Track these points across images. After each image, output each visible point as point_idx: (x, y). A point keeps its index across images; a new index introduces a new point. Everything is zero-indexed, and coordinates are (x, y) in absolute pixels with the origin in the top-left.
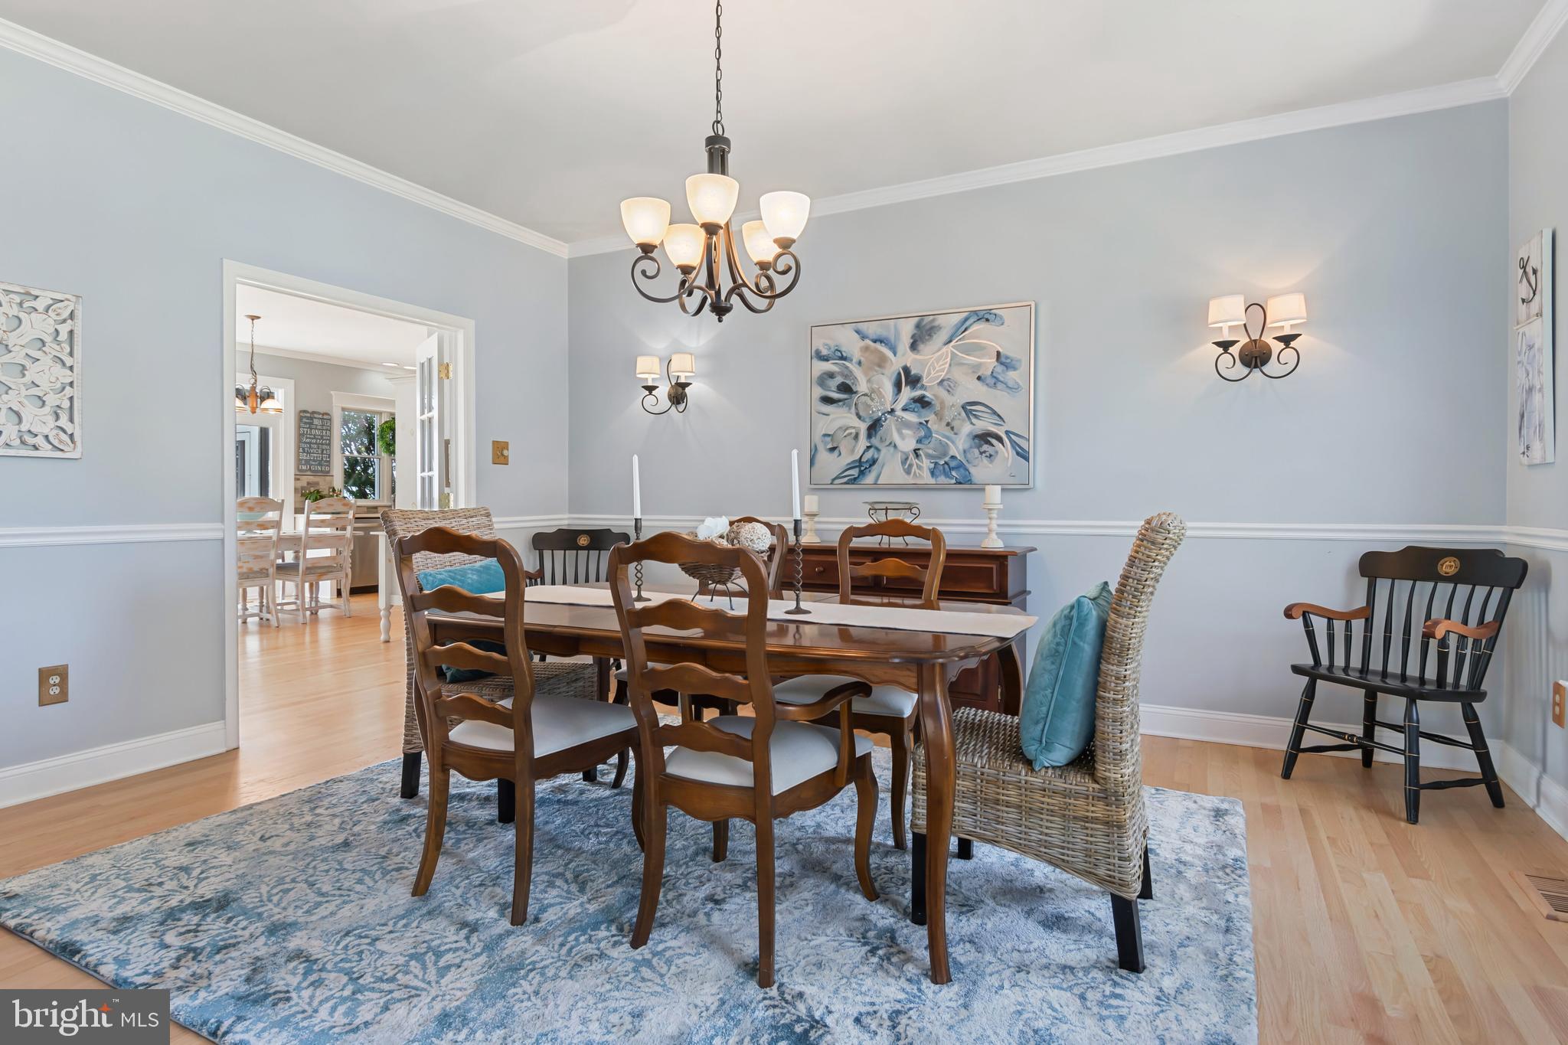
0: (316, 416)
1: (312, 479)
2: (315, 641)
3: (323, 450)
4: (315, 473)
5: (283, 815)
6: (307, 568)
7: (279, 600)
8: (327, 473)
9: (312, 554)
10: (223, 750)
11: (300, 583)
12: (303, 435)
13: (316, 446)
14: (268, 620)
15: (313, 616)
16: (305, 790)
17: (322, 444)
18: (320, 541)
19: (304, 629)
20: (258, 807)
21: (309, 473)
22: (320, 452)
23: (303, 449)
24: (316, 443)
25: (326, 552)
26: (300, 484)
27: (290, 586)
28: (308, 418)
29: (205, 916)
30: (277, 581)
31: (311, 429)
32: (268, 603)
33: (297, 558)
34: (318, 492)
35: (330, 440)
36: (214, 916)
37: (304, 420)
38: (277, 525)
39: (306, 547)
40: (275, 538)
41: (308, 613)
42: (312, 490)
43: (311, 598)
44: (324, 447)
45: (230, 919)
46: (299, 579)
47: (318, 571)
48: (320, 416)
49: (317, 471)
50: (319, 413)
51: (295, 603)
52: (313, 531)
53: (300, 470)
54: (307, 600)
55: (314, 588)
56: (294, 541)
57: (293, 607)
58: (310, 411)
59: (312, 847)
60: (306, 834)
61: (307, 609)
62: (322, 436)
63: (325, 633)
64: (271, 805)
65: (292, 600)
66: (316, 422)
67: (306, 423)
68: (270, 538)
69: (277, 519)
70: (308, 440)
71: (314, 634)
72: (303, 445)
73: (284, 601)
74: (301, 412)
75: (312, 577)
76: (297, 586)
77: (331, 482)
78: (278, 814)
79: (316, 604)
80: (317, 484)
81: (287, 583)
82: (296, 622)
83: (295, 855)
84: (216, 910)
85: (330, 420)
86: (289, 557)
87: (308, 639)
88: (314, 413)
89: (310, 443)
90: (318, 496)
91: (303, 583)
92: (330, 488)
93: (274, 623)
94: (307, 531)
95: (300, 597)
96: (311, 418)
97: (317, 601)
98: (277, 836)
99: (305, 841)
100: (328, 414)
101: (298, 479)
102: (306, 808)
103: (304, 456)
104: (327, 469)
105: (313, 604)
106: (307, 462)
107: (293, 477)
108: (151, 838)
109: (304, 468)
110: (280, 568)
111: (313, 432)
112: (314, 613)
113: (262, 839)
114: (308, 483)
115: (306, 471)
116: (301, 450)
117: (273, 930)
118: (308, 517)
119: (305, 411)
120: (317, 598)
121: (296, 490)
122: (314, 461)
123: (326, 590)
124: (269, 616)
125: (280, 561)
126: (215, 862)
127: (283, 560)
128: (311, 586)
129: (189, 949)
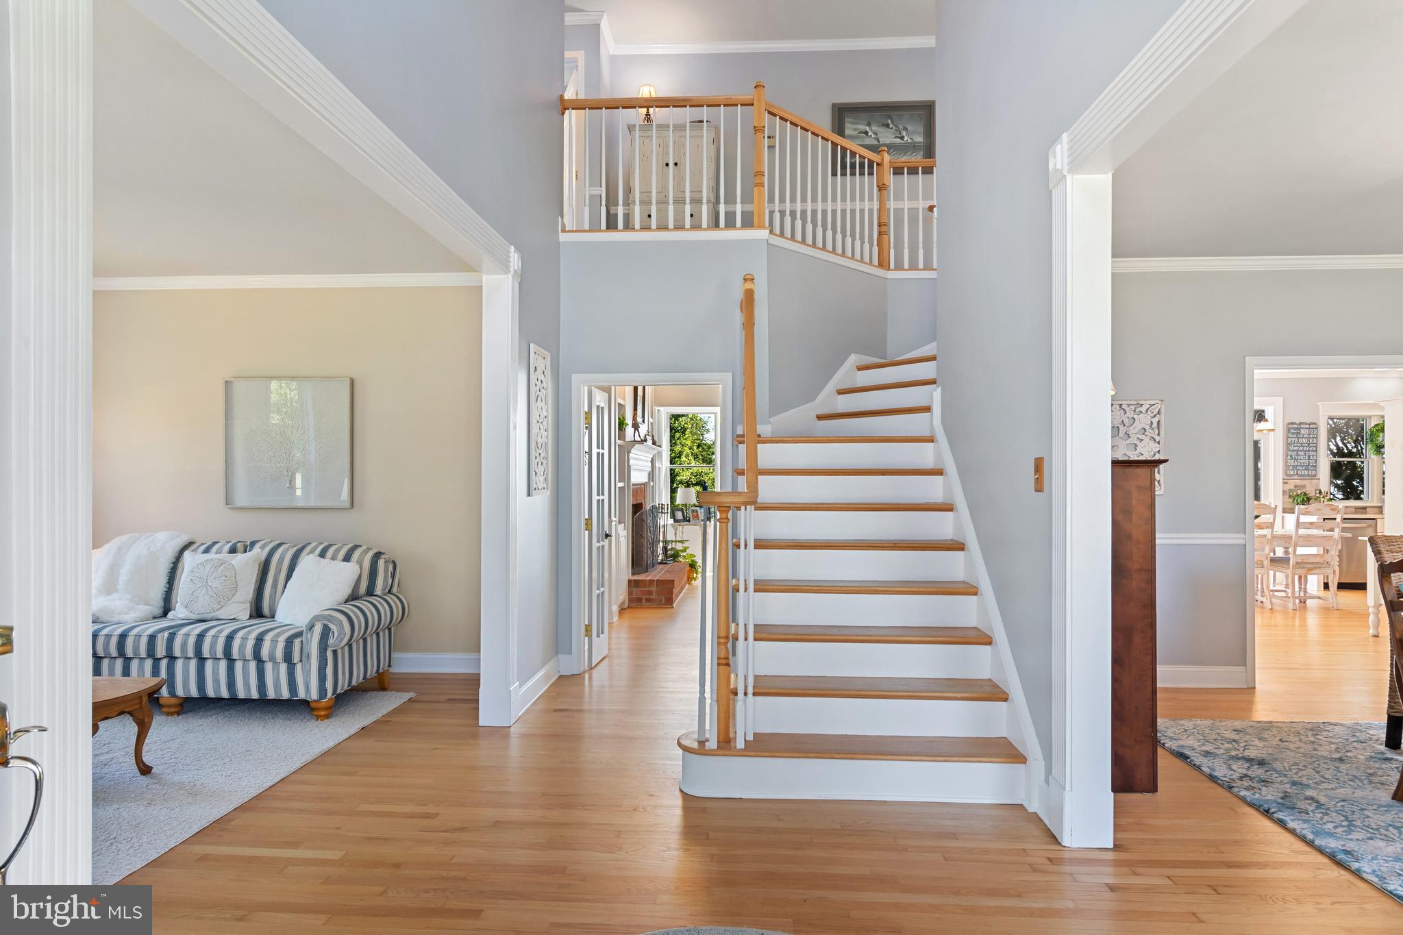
0: (1302, 426)
1: (1299, 482)
2: (1304, 625)
3: (1309, 456)
4: (1302, 477)
5: (1294, 733)
6: (1297, 563)
7: (1272, 587)
8: (1314, 477)
9: (1301, 551)
10: (1245, 686)
11: (1290, 575)
12: (1291, 444)
13: (1303, 453)
14: (1262, 602)
15: (1302, 605)
16: (1308, 723)
17: (1309, 451)
18: (1308, 541)
19: (1295, 614)
20: (1276, 724)
21: (1296, 477)
22: (1307, 457)
23: (1291, 456)
24: (1303, 451)
25: (1313, 551)
26: (1288, 487)
27: (1280, 576)
28: (1295, 429)
29: (1252, 765)
30: (1270, 571)
31: (1298, 438)
32: (1262, 588)
33: (1286, 552)
34: (1305, 494)
35: (1316, 447)
36: (1257, 766)
37: (1292, 431)
38: (1271, 525)
39: (1296, 546)
40: (1269, 536)
41: (1297, 601)
42: (1299, 492)
43: (1300, 588)
44: (1311, 453)
45: (1267, 771)
46: (1289, 572)
47: (1308, 566)
48: (1307, 426)
49: (1304, 475)
50: (1306, 424)
51: (1285, 591)
52: (1302, 531)
53: (1287, 475)
54: (1297, 589)
55: (1303, 580)
56: (1286, 539)
57: (1283, 594)
58: (1297, 422)
59: (1316, 754)
60: (1311, 747)
61: (1296, 598)
62: (1309, 444)
63: (1312, 620)
64: (1284, 725)
65: (1282, 588)
66: (1303, 431)
67: (1293, 434)
68: (1265, 536)
69: (1271, 520)
70: (1296, 448)
71: (1303, 619)
72: (1290, 453)
73: (1274, 588)
74: (1289, 424)
75: (1302, 572)
76: (1287, 577)
77: (1318, 484)
78: (1290, 731)
79: (1305, 594)
80: (1304, 486)
81: (1277, 573)
82: (1286, 607)
83: (1305, 755)
84: (1259, 764)
85: (1317, 428)
86: (1280, 552)
87: (1297, 622)
88: (1301, 423)
89: (1297, 451)
90: (1307, 500)
91: (1294, 575)
92: (1316, 490)
93: (1268, 605)
94: (1297, 532)
95: (1290, 586)
96: (1299, 429)
97: (1305, 592)
98: (1291, 742)
99: (1311, 750)
100: (1315, 424)
101: (1286, 483)
102: (1310, 733)
103: (1292, 463)
104: (1314, 473)
105: (1302, 594)
106: (1294, 467)
107: (1281, 481)
108: (1211, 721)
109: (1292, 473)
110: (1274, 561)
111: (1300, 441)
112: (1303, 602)
113: (1280, 740)
114: (1296, 486)
115: (1294, 475)
116: (1289, 458)
117: (1294, 783)
118: (1298, 519)
119: (1292, 423)
120: (1305, 589)
121: (1284, 492)
122: (1301, 466)
123: (1314, 583)
124: (1263, 599)
125: (1272, 555)
126: (1253, 743)
127: (1274, 554)
128: (1300, 578)
129: (1246, 776)
